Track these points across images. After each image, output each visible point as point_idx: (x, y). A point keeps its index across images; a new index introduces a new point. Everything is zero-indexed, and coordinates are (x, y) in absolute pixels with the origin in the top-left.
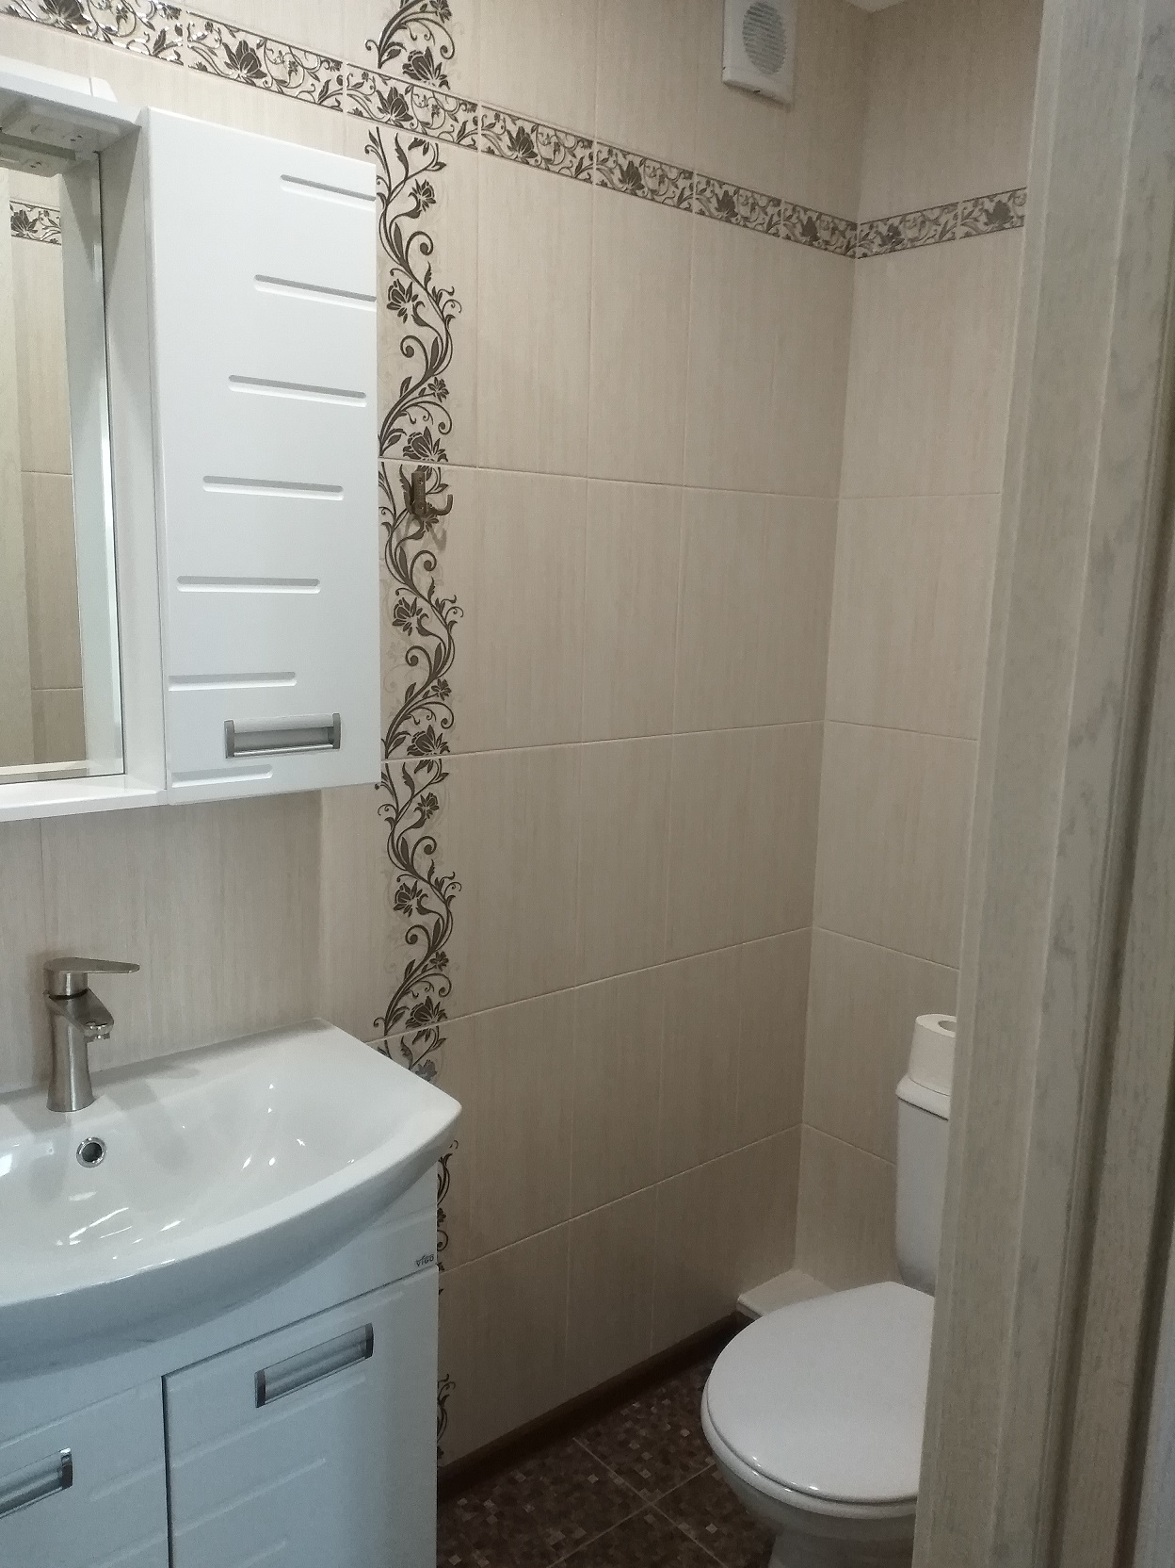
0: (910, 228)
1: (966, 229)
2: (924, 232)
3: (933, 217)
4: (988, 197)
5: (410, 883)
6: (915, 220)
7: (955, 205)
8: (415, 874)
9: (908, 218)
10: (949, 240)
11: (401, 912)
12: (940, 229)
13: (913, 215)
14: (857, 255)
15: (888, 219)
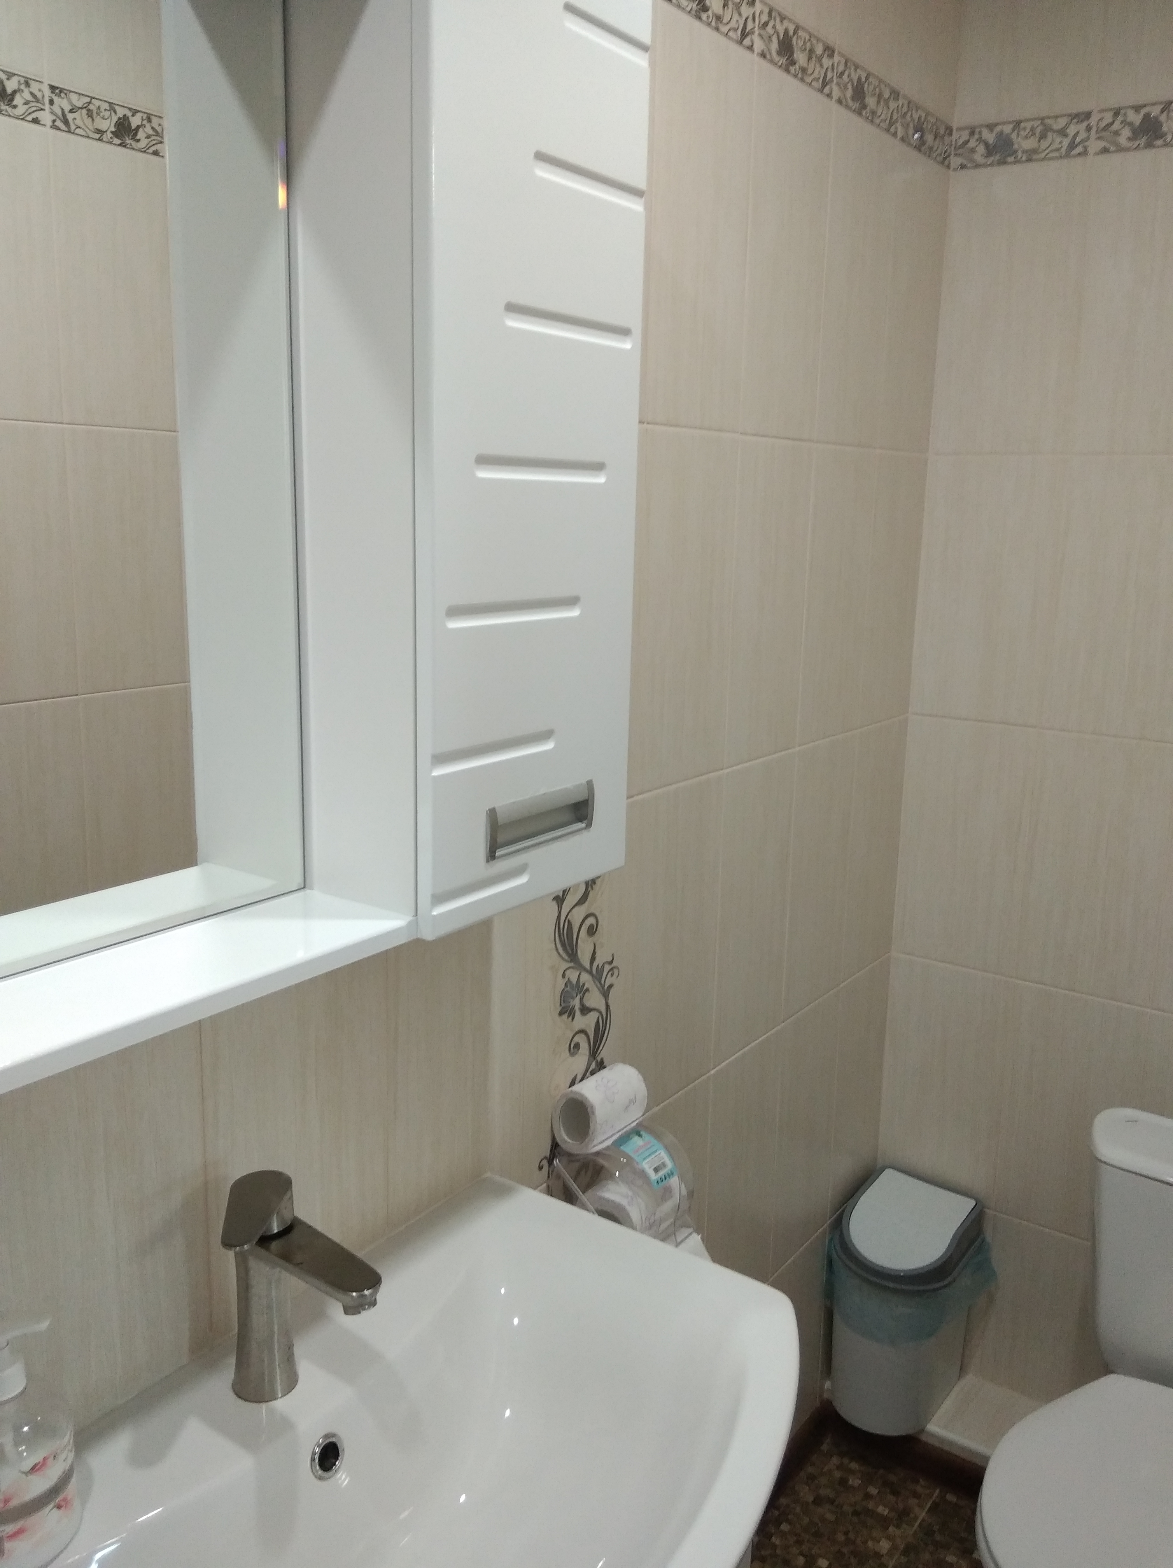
0: (1026, 137)
1: (1102, 144)
2: (1044, 144)
3: (1056, 127)
4: (1132, 107)
5: (573, 975)
6: (1033, 129)
7: (1088, 115)
8: (579, 966)
9: (1022, 125)
10: (1080, 154)
11: (565, 1016)
12: (1066, 142)
13: (1032, 123)
14: (952, 166)
15: (996, 125)
